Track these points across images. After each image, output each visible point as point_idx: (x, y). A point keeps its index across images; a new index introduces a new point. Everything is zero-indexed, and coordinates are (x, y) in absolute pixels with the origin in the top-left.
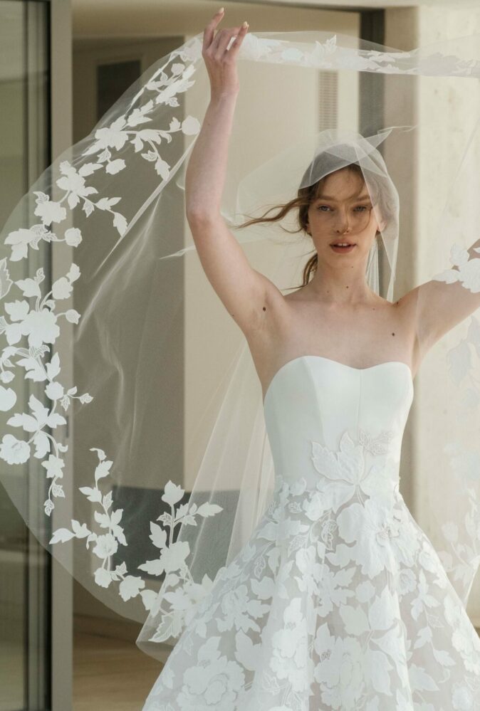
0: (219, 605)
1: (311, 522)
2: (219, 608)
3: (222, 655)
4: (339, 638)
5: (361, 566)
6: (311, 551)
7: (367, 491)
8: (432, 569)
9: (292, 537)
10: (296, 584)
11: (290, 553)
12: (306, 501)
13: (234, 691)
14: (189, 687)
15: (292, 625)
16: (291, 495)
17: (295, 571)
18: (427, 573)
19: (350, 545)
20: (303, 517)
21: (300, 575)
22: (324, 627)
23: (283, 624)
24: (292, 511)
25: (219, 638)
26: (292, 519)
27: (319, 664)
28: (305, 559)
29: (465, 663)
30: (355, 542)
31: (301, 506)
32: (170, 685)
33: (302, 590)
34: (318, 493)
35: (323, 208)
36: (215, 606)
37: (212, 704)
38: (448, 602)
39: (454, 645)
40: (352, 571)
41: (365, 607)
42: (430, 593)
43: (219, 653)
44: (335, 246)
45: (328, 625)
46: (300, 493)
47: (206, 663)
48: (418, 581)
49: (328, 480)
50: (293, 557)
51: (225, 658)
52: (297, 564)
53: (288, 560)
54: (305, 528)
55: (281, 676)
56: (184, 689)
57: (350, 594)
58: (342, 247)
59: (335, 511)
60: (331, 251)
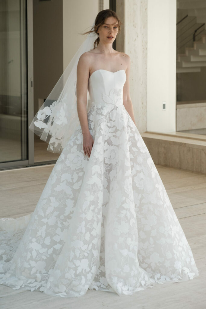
0: (77, 137)
1: (104, 115)
2: (77, 138)
3: (78, 150)
4: (110, 146)
5: (117, 127)
6: (105, 123)
7: (117, 106)
8: (132, 126)
9: (99, 120)
10: (101, 132)
11: (99, 124)
12: (102, 110)
13: (81, 160)
14: (69, 159)
15: (100, 144)
16: (97, 108)
17: (101, 129)
18: (130, 127)
19: (113, 121)
20: (101, 114)
21: (102, 130)
22: (106, 143)
23: (97, 143)
24: (98, 113)
25: (77, 146)
26: (99, 115)
27: (105, 153)
28: (103, 125)
29: (141, 150)
30: (115, 121)
31: (101, 111)
32: (63, 159)
33: (102, 134)
34: (105, 108)
35: (105, 27)
36: (75, 137)
37: (75, 164)
38: (136, 135)
39: (138, 146)
40: (115, 128)
41: (119, 138)
42: (131, 132)
43: (77, 150)
44: (108, 37)
45: (107, 142)
46: (100, 107)
47: (73, 153)
48: (128, 130)
49: (107, 104)
50: (100, 125)
51: (78, 151)
52: (101, 127)
53: (99, 126)
54: (103, 117)
55: (96, 157)
56: (67, 159)
57: (115, 134)
58: (111, 38)
59: (109, 112)
60: (107, 39)
